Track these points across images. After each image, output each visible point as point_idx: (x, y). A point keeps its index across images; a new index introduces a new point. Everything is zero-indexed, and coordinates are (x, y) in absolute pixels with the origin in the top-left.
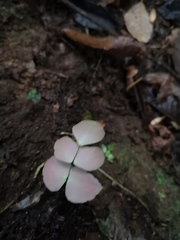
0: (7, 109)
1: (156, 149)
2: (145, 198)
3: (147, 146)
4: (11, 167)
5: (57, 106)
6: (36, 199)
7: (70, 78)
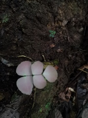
0: (40, 26)
1: (59, 96)
2: (36, 104)
3: (58, 91)
4: (16, 44)
5: (53, 46)
6: (9, 65)
7: (69, 43)
